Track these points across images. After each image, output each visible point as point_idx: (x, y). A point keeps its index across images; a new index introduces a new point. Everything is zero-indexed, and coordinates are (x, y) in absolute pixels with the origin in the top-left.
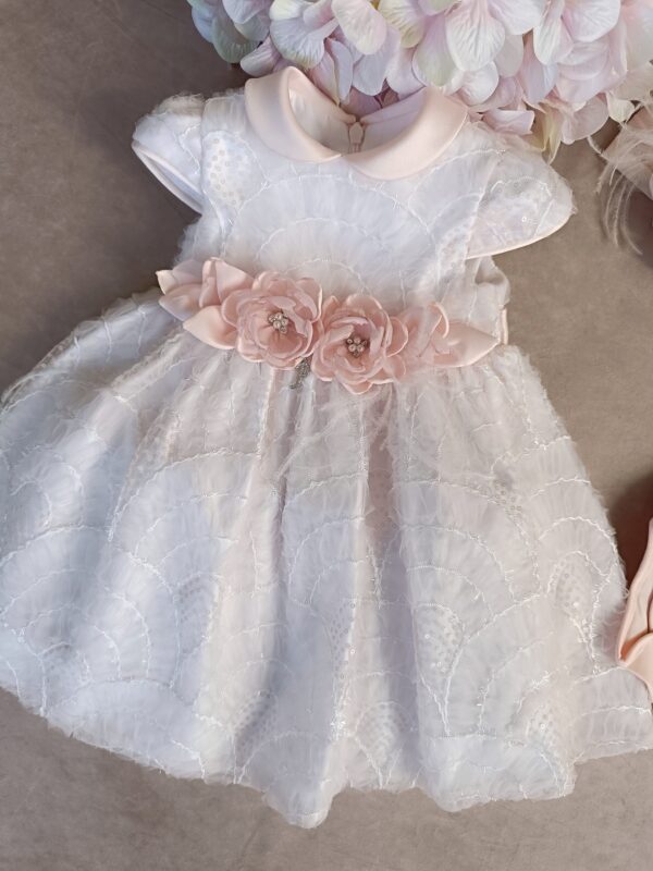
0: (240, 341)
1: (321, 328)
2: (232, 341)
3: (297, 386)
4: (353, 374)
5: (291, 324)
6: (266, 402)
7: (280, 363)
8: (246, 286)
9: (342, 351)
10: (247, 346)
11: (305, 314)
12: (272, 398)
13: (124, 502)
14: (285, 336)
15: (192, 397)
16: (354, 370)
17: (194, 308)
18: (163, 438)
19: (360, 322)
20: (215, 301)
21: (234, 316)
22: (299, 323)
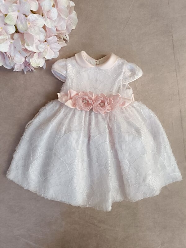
0: (77, 106)
1: (94, 101)
2: (75, 107)
3: (90, 114)
4: (102, 110)
5: (88, 101)
6: (83, 119)
7: (86, 110)
8: (77, 94)
9: (99, 106)
11: (91, 99)
12: (85, 118)
13: (55, 144)
14: (87, 104)
15: (67, 120)
16: (102, 109)
17: (66, 101)
18: (62, 130)
19: (102, 99)
20: (71, 98)
21: (75, 101)
22: (90, 101)
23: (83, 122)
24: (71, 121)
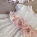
3: (17, 31)
6: (12, 31)
22: (22, 24)
23: (11, 32)
24: (5, 27)
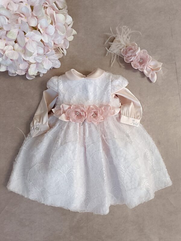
0: (70, 119)
1: (87, 113)
2: (69, 120)
5: (80, 114)
7: (79, 122)
8: (70, 108)
9: (92, 117)
10: (72, 120)
11: (83, 111)
12: (79, 129)
13: (52, 156)
14: (80, 116)
15: (63, 132)
16: (96, 120)
17: (60, 115)
18: (59, 142)
19: (95, 110)
20: (64, 112)
21: (68, 114)
22: (82, 113)
23: (78, 133)
